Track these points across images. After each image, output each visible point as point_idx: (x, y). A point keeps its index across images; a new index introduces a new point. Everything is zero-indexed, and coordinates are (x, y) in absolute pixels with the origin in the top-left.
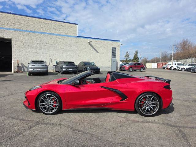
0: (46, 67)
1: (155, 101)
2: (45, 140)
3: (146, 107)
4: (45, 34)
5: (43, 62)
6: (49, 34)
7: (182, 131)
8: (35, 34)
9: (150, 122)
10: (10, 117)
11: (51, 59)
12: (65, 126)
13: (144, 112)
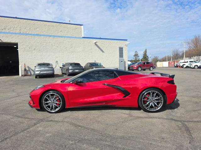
0: (52, 69)
1: (159, 96)
2: (48, 135)
3: (149, 103)
4: (50, 36)
5: (49, 64)
6: (54, 36)
7: (186, 125)
8: (41, 37)
9: (153, 118)
10: (16, 116)
11: (57, 62)
12: (68, 122)
13: (148, 108)
